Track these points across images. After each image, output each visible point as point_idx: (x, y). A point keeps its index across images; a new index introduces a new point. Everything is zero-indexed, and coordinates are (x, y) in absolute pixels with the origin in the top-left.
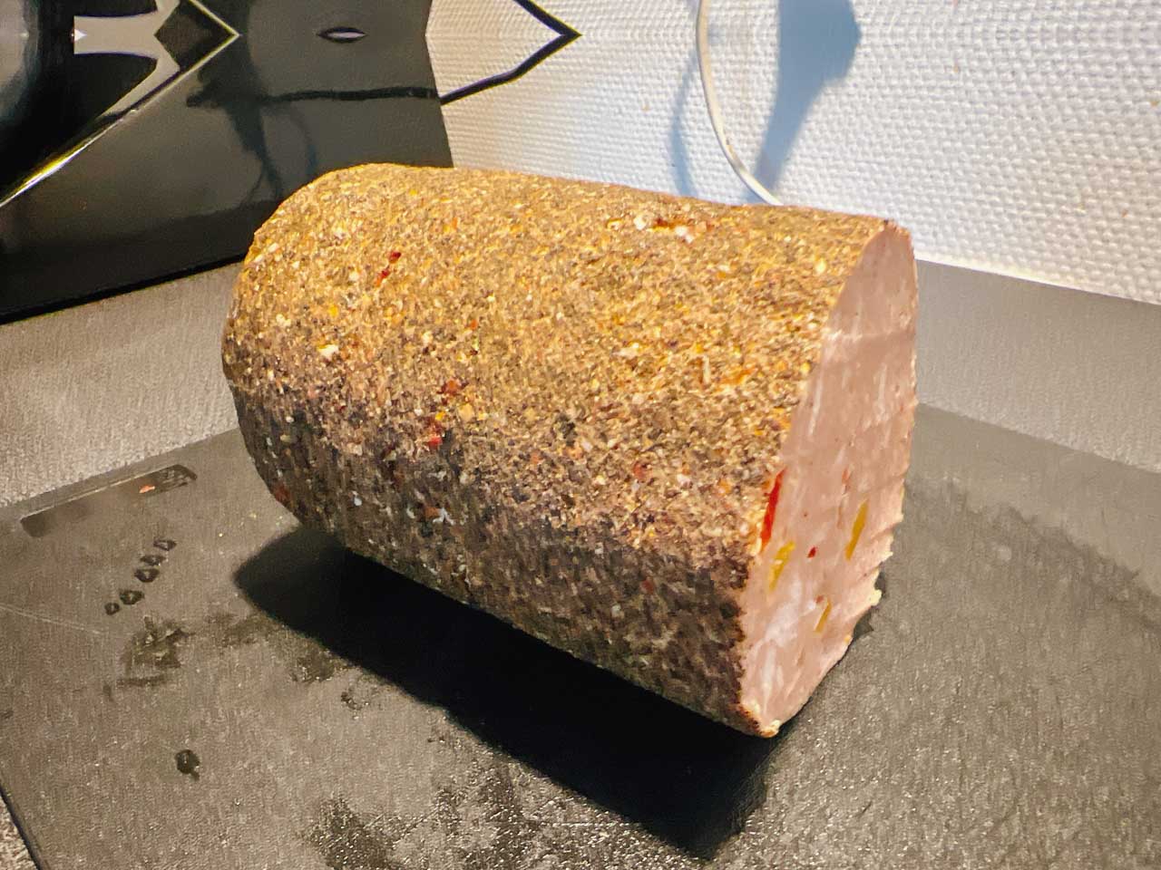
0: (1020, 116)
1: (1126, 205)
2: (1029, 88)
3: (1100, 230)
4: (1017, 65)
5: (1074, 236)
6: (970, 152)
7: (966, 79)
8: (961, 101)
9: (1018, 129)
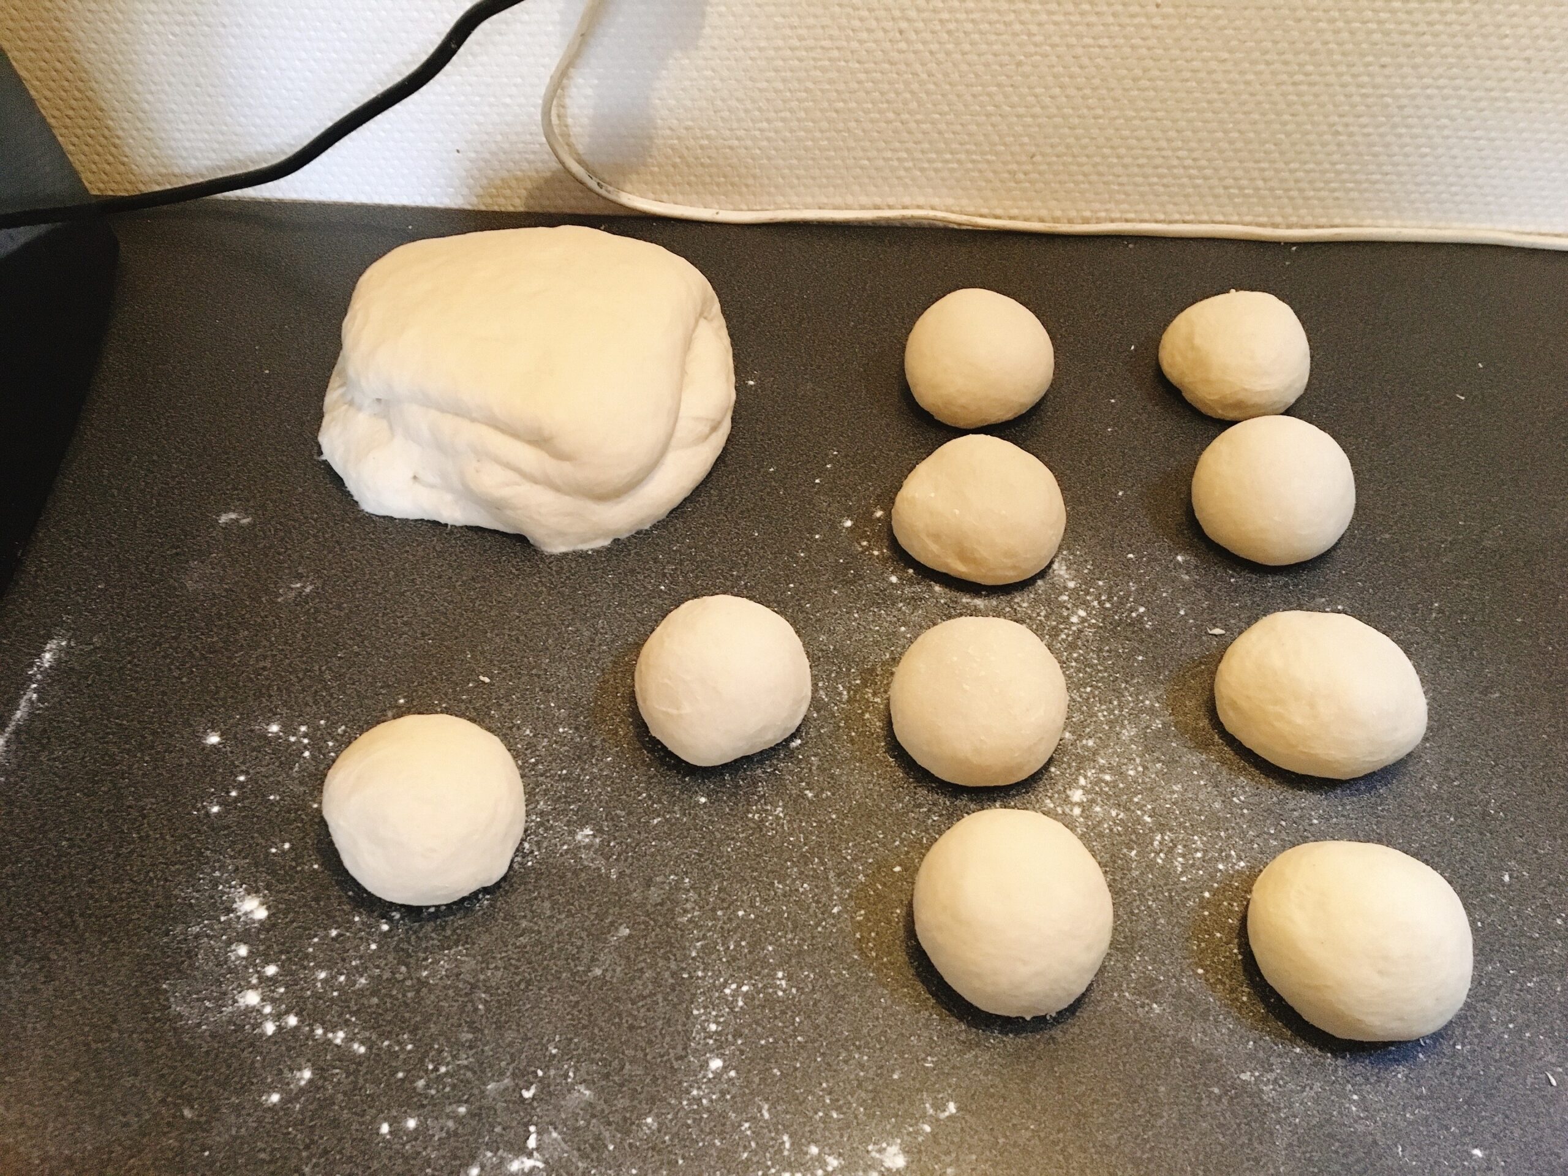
0: (915, 74)
1: (1033, 149)
2: (920, 47)
3: (1013, 173)
4: (904, 25)
5: (988, 181)
6: (867, 112)
7: (848, 39)
8: (847, 61)
9: (915, 86)
